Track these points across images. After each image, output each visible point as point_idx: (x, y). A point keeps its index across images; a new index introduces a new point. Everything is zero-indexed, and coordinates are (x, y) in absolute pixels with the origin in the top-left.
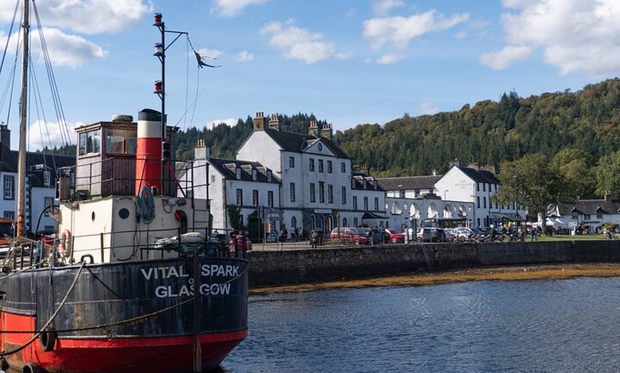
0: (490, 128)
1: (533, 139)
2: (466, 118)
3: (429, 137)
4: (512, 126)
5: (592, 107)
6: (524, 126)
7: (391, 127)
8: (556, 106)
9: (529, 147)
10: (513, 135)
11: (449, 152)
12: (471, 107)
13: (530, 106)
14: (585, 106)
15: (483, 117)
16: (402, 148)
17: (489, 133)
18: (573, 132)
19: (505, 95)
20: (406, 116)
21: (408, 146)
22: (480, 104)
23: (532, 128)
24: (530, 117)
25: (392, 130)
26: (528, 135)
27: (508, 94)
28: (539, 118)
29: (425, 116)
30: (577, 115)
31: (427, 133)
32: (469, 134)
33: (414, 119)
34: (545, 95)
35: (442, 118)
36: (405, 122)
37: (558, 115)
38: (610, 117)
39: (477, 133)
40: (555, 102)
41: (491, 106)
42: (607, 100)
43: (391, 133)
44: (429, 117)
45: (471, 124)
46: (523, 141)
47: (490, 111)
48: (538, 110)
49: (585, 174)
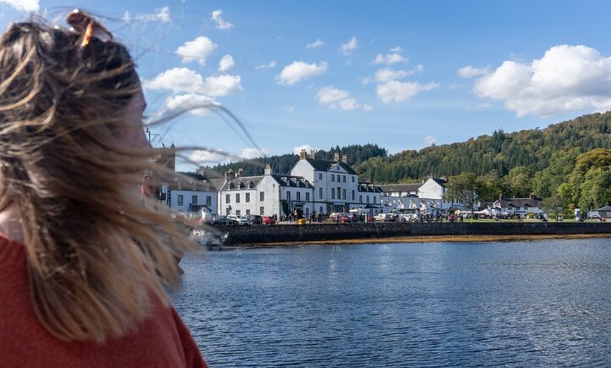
0: (485, 152)
1: (512, 159)
2: (470, 146)
3: (446, 158)
4: (500, 151)
5: (552, 139)
6: (507, 151)
7: (423, 152)
8: (529, 138)
9: (509, 164)
10: (500, 157)
11: (457, 167)
12: (475, 139)
13: (511, 139)
14: (547, 138)
15: (481, 146)
16: (428, 165)
17: (484, 155)
18: (539, 155)
19: (496, 132)
20: (433, 145)
21: (432, 164)
22: (480, 137)
23: (512, 152)
24: (511, 145)
25: (424, 154)
26: (509, 157)
27: (498, 131)
28: (517, 146)
29: (445, 145)
30: (542, 144)
31: (445, 156)
32: (471, 156)
33: (438, 147)
34: (522, 132)
35: (455, 146)
36: (433, 148)
37: (529, 144)
38: (564, 145)
39: (476, 155)
40: (529, 135)
41: (486, 139)
42: (562, 134)
43: (423, 156)
44: (448, 146)
45: (473, 150)
46: (505, 160)
47: (487, 142)
48: (516, 141)
49: (527, 182)
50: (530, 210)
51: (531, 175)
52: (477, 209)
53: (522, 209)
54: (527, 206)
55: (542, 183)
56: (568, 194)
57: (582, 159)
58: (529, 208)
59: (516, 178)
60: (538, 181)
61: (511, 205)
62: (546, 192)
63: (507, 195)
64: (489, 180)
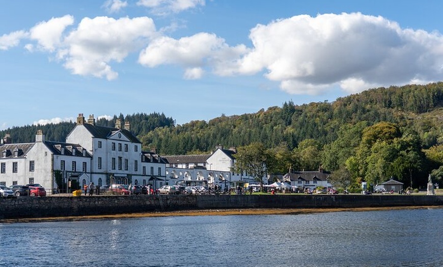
0: (275, 124)
1: (301, 132)
2: (260, 118)
3: (236, 130)
4: (290, 123)
5: (340, 112)
6: (297, 124)
7: (213, 123)
8: (318, 111)
9: (299, 137)
10: (290, 130)
11: (247, 140)
12: (265, 111)
13: (301, 111)
14: (336, 111)
15: (272, 117)
16: (218, 136)
17: (275, 128)
18: (327, 129)
19: (286, 103)
20: (223, 115)
21: (222, 135)
22: (270, 109)
23: (302, 125)
24: (301, 118)
25: (213, 125)
26: (299, 129)
27: (288, 103)
28: (307, 119)
29: (235, 116)
30: (331, 117)
31: (235, 127)
32: (262, 128)
33: (228, 118)
34: (312, 104)
35: (245, 117)
36: (223, 119)
37: (319, 117)
38: (351, 119)
39: (267, 127)
40: (318, 108)
41: (277, 111)
42: (350, 107)
43: (212, 126)
44: (238, 117)
45: (263, 122)
46: (296, 133)
47: (277, 114)
48: (306, 114)
49: (315, 155)
50: (319, 183)
51: (320, 148)
52: (267, 182)
53: (311, 183)
54: (316, 179)
55: (331, 156)
56: (355, 167)
57: (368, 132)
58: (318, 182)
59: (305, 151)
60: (327, 154)
61: (300, 178)
62: (335, 165)
63: (297, 168)
64: (279, 152)
